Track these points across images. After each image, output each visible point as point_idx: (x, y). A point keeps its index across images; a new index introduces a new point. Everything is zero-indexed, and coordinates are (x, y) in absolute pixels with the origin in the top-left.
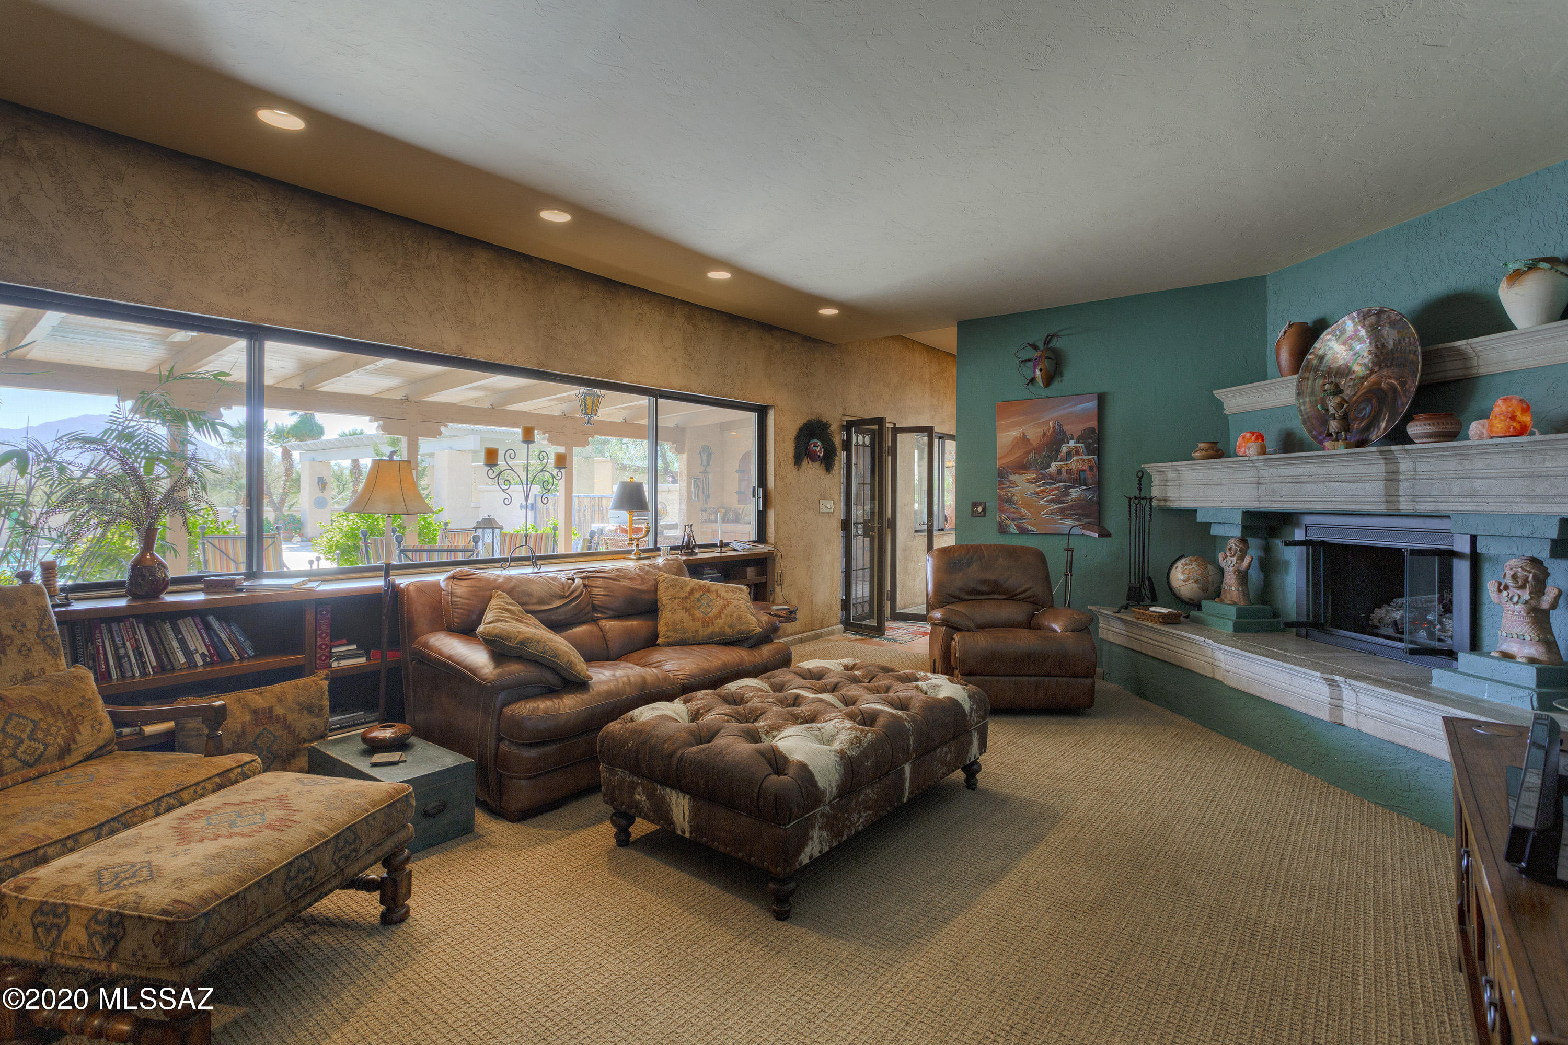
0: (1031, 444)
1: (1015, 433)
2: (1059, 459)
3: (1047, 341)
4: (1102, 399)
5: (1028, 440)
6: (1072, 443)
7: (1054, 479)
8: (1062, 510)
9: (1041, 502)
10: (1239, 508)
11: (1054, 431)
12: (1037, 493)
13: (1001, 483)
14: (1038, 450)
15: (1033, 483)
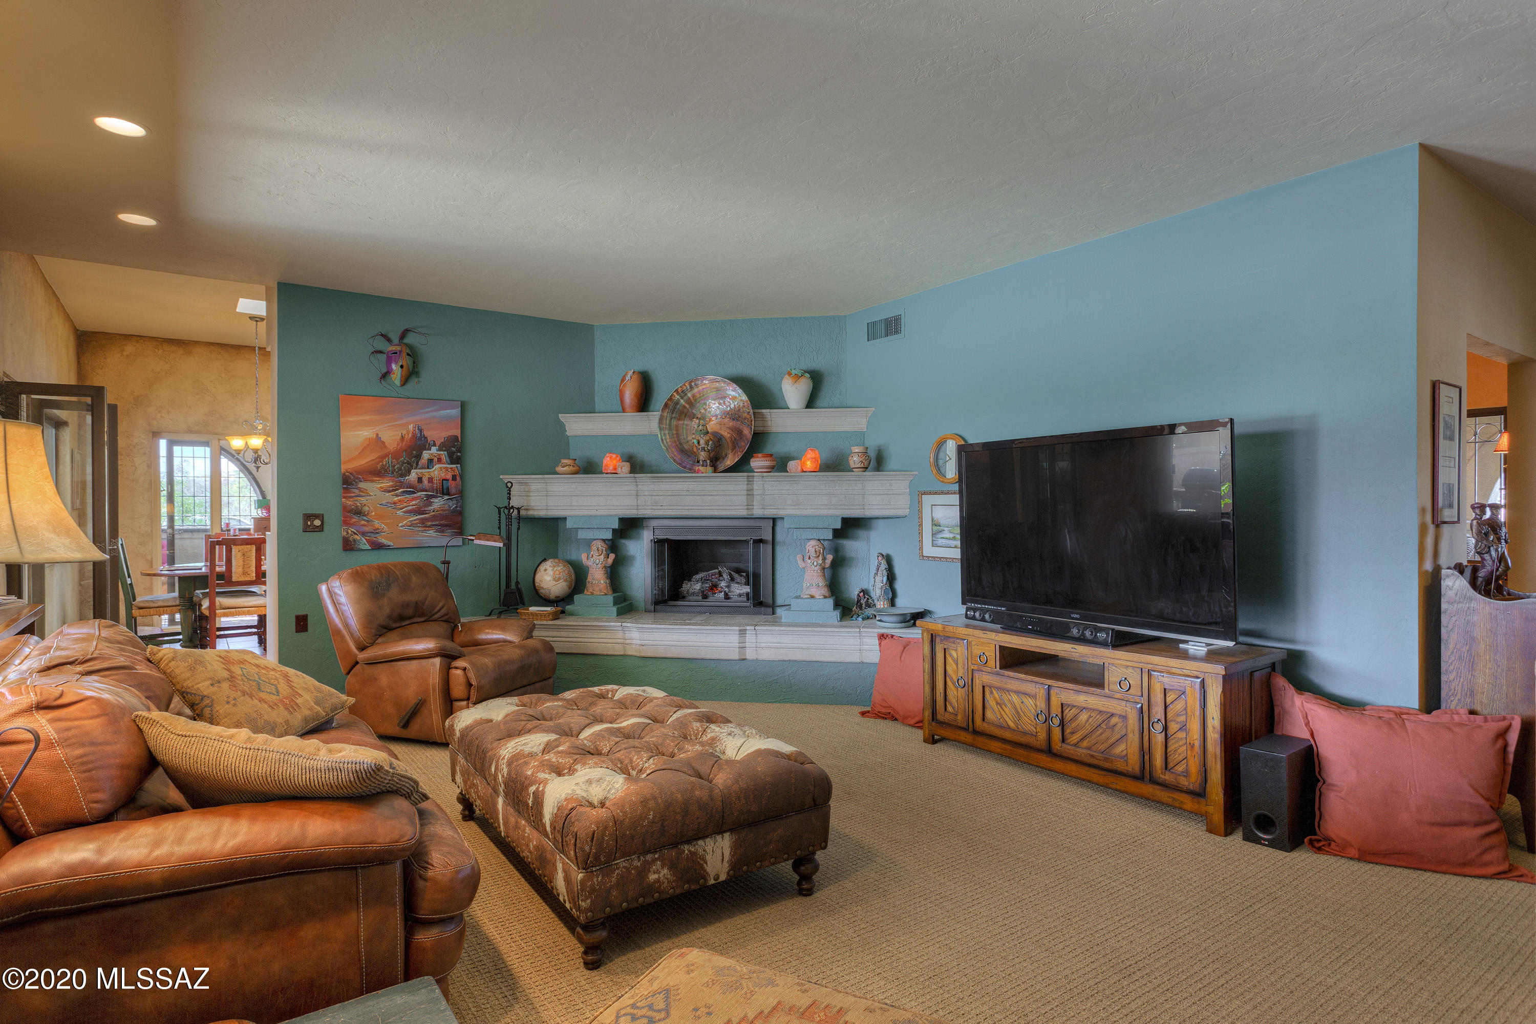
0: (385, 447)
1: (366, 433)
2: (419, 467)
3: (403, 336)
4: (463, 406)
5: (383, 443)
6: (434, 450)
7: (412, 489)
8: (423, 521)
9: (399, 513)
10: (615, 516)
11: (414, 435)
12: (395, 503)
13: (346, 490)
14: (396, 455)
15: (389, 491)
